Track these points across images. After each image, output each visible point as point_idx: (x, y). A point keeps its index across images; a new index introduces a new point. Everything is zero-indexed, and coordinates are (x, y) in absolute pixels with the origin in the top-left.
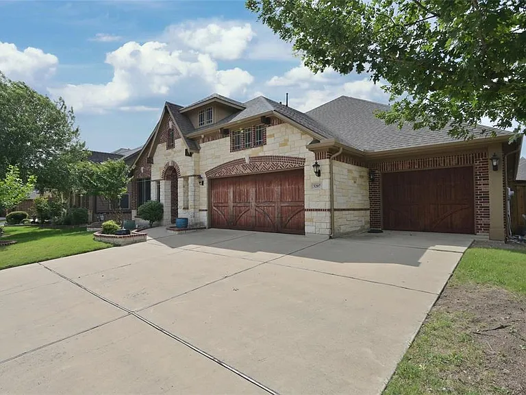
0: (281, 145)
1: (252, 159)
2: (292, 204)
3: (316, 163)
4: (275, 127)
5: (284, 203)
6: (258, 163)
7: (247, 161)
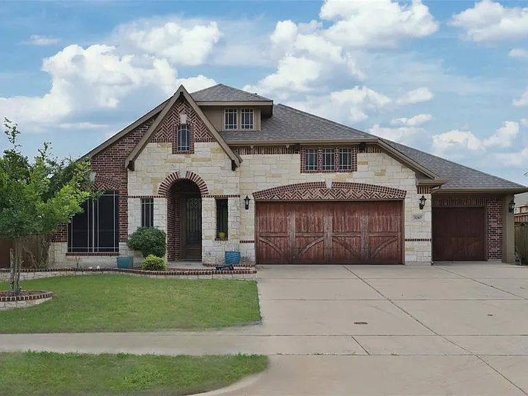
0: (377, 174)
1: (336, 185)
2: (383, 234)
3: (423, 197)
4: (369, 154)
5: (372, 233)
6: (345, 190)
7: (329, 186)
